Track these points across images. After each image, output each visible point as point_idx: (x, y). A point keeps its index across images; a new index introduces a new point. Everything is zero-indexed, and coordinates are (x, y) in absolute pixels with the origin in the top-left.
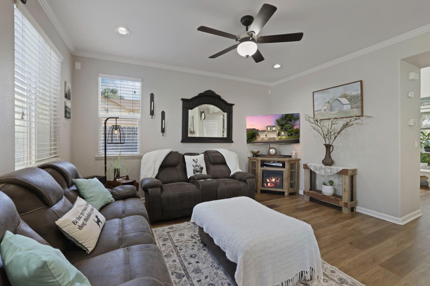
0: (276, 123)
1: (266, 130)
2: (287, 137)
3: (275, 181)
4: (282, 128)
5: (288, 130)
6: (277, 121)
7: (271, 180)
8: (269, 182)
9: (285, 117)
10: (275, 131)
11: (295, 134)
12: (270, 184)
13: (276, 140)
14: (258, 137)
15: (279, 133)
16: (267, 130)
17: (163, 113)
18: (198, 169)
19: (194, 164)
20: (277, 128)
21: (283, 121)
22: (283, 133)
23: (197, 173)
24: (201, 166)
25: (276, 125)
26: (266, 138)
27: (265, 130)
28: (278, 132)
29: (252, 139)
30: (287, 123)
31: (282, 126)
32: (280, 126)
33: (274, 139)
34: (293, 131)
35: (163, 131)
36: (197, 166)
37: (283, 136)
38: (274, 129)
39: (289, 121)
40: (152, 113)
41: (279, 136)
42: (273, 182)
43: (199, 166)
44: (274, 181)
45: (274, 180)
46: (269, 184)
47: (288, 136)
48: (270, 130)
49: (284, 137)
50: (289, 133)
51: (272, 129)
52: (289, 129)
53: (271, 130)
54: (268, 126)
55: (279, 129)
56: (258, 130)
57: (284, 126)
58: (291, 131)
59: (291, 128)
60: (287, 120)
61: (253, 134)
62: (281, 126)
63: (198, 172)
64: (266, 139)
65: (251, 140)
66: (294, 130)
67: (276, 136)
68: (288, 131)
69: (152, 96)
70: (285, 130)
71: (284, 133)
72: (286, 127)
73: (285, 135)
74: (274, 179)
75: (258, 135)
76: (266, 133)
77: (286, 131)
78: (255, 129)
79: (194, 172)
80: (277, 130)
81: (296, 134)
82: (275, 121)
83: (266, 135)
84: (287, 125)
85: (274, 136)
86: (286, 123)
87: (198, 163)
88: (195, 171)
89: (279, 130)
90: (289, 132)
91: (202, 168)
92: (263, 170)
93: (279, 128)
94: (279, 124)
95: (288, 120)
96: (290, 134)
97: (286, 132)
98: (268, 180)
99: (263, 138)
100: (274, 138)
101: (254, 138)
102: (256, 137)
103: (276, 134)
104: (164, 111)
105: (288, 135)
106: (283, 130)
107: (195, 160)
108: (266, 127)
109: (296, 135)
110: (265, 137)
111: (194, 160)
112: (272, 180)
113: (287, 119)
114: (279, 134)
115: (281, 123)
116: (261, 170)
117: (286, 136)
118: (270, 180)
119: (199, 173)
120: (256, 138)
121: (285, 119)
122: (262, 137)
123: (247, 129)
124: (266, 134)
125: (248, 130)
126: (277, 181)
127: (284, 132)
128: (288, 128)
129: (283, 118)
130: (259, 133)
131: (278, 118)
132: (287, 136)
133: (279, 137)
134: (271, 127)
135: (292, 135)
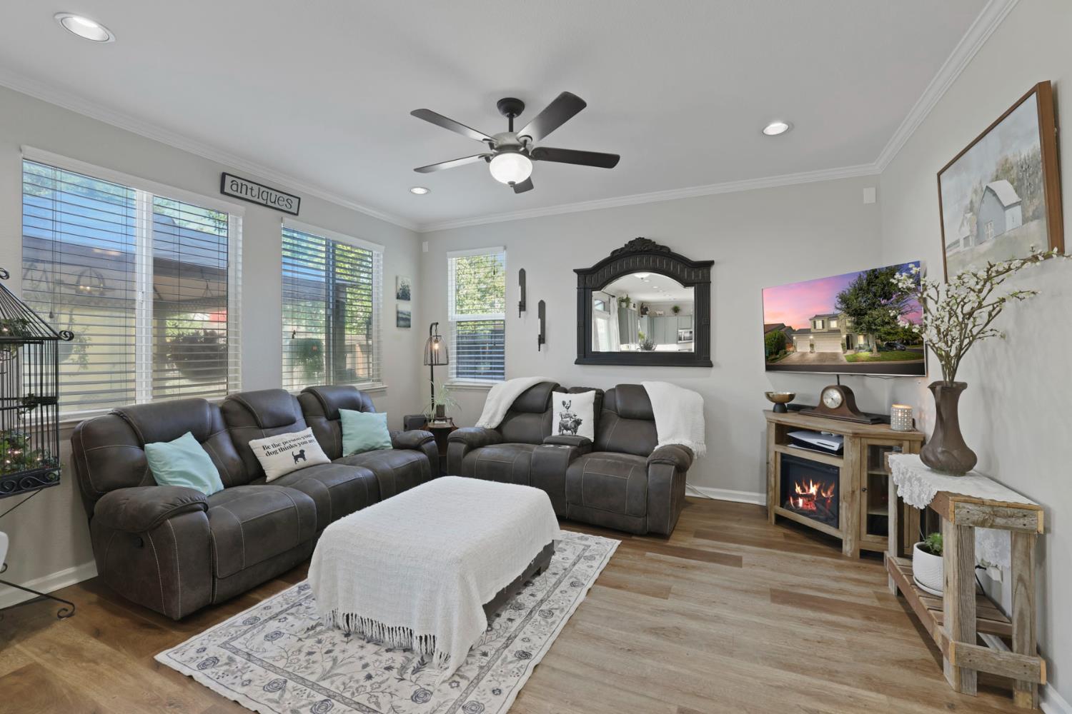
0: (839, 306)
1: (813, 330)
2: (875, 354)
3: (819, 492)
4: (858, 323)
5: (877, 330)
6: (844, 299)
7: (807, 488)
8: (801, 496)
9: (868, 284)
10: (837, 331)
11: (902, 342)
12: (803, 502)
13: (840, 364)
14: (791, 349)
15: (848, 338)
16: (815, 328)
17: (542, 305)
18: (570, 422)
19: (564, 411)
20: (842, 324)
21: (860, 299)
22: (861, 340)
23: (565, 432)
24: (577, 418)
25: (838, 312)
26: (811, 352)
27: (809, 327)
28: (845, 336)
29: (777, 353)
30: (874, 304)
31: (857, 314)
32: (851, 315)
33: (834, 360)
34: (896, 333)
35: (542, 340)
36: (568, 416)
37: (860, 348)
38: (834, 324)
39: (880, 296)
40: (522, 306)
41: (848, 348)
42: (812, 495)
43: (571, 417)
44: (815, 494)
45: (813, 490)
46: (801, 501)
47: (878, 351)
48: (823, 327)
49: (865, 354)
50: (882, 341)
51: (829, 325)
52: (882, 326)
53: (825, 330)
54: (817, 317)
55: (849, 324)
56: (790, 327)
57: (866, 314)
58: (889, 334)
59: (888, 323)
60: (875, 295)
61: (778, 339)
62: (854, 315)
63: (567, 429)
64: (811, 357)
65: (773, 357)
66: (900, 330)
67: (840, 350)
68: (877, 334)
69: (522, 274)
70: (869, 330)
71: (865, 339)
72: (871, 319)
73: (867, 348)
74: (815, 486)
75: (791, 342)
76: (811, 337)
77: (873, 334)
78: (783, 325)
79: (560, 428)
80: (843, 330)
81: (908, 344)
82: (836, 300)
83: (812, 346)
84: (875, 313)
85: (834, 347)
86: (873, 306)
87: (572, 411)
88: (564, 427)
89: (848, 328)
90: (880, 337)
91: (578, 423)
92: (783, 456)
93: (848, 322)
94: (848, 308)
95: (878, 294)
96: (885, 343)
97: (870, 336)
98: (798, 490)
99: (803, 354)
100: (835, 355)
101: (781, 352)
102: (787, 349)
103: (841, 342)
104: (545, 301)
105: (879, 348)
106: (862, 329)
107: (567, 402)
108: (810, 320)
109: (908, 347)
110: (809, 349)
111: (564, 403)
112: (809, 488)
113: (874, 289)
114: (849, 344)
115: (855, 304)
116: (776, 452)
117: (871, 351)
118: (803, 490)
119: (569, 432)
120: (786, 353)
121: (868, 289)
122: (801, 350)
123: (765, 326)
124: (813, 340)
125: (768, 329)
126: (824, 495)
127: (865, 335)
128: (878, 321)
129: (861, 289)
130: (794, 338)
131: (846, 287)
132: (875, 349)
133: (850, 353)
134: (826, 320)
135: (891, 346)
